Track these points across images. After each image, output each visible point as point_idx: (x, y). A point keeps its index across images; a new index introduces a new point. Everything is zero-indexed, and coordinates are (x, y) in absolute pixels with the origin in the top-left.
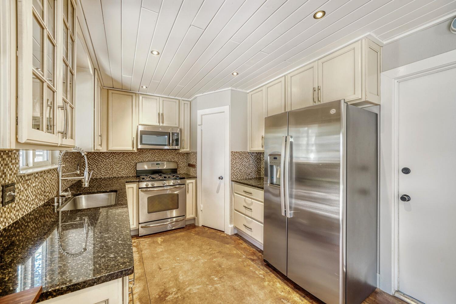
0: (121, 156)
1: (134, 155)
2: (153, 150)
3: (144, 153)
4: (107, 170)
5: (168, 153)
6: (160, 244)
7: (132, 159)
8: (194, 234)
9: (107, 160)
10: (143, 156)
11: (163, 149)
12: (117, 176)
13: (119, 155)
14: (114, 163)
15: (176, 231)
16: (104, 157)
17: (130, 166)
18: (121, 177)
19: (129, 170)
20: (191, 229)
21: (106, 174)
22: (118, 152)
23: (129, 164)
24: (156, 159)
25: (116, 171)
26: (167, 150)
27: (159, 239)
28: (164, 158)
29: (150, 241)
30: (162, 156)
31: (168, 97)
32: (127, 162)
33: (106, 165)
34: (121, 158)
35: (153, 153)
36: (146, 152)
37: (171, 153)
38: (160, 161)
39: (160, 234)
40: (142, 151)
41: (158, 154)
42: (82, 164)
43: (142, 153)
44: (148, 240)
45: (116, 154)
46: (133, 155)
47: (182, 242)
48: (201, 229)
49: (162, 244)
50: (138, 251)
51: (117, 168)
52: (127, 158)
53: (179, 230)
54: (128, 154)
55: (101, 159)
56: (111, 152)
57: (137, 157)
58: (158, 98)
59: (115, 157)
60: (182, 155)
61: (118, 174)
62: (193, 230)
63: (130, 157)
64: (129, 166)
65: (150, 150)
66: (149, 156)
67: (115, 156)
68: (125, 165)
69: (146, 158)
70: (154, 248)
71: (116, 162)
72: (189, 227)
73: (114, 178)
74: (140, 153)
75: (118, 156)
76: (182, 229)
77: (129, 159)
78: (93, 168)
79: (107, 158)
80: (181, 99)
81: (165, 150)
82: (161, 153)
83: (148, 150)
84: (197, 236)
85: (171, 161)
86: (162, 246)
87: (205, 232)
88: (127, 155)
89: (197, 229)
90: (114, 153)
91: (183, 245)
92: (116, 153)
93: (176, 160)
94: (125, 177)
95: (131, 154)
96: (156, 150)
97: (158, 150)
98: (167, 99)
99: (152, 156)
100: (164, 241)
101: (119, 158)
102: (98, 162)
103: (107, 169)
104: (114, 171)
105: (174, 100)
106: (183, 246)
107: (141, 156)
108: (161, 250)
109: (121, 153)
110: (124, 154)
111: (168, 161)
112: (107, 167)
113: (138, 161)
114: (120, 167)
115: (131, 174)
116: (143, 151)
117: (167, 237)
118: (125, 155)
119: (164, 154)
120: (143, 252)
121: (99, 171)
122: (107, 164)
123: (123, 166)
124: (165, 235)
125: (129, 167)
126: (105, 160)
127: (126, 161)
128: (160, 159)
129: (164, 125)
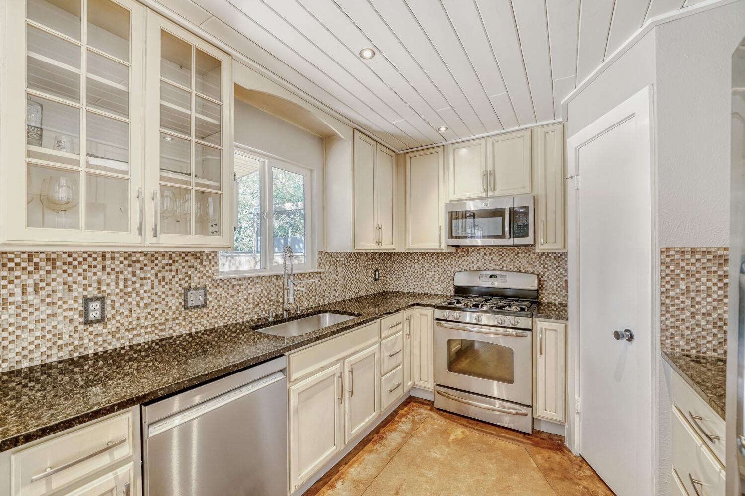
0: (434, 258)
1: (454, 258)
2: (487, 248)
3: (470, 253)
4: (416, 281)
5: (518, 253)
6: (449, 443)
7: (451, 264)
8: (535, 466)
9: (416, 265)
10: (468, 260)
11: (507, 246)
12: (429, 293)
13: (431, 258)
14: (424, 270)
15: (506, 433)
16: (412, 260)
17: (448, 277)
18: (435, 295)
19: (446, 284)
20: (543, 448)
21: (415, 287)
22: (430, 253)
23: (446, 274)
24: (492, 266)
25: (427, 283)
26: (516, 248)
27: (458, 432)
28: (510, 266)
29: (440, 426)
30: (505, 260)
31: (503, 131)
32: (443, 270)
33: (414, 272)
34: (434, 263)
35: (487, 253)
36: (473, 252)
37: (526, 253)
38: (501, 270)
39: (470, 423)
40: (466, 250)
41: (497, 255)
42: (389, 269)
43: (467, 253)
44: (439, 421)
45: (427, 255)
46: (452, 258)
47: (491, 466)
48: (567, 464)
49: (452, 445)
50: (406, 433)
51: (429, 279)
52: (443, 263)
53: (511, 435)
54: (445, 255)
55: (409, 262)
56: (421, 253)
57: (459, 261)
58: (483, 141)
59: (426, 261)
60: (555, 258)
61: (430, 289)
62: (547, 453)
63: (448, 261)
64: (446, 277)
65: (481, 249)
66: (480, 260)
67: (426, 258)
68: (440, 275)
69: (473, 263)
70: (433, 445)
71: (427, 269)
72: (543, 439)
73: (425, 294)
74: (463, 253)
75: (430, 260)
76: (521, 435)
77: (446, 264)
78: (400, 276)
79: (416, 261)
80: (535, 124)
81: (512, 247)
82: (503, 253)
83: (478, 248)
84: (538, 475)
85: (526, 272)
86: (447, 450)
87: (571, 479)
88: (443, 258)
89: (557, 457)
90: (424, 253)
91: (485, 474)
92: (427, 253)
93: (539, 269)
94: (440, 295)
95: (449, 255)
96: (492, 248)
97: (497, 248)
98: (503, 137)
99: (485, 260)
100: (462, 440)
101: (431, 263)
102: (405, 268)
103: (416, 279)
104: (424, 283)
105: (519, 134)
106: (482, 478)
107: (465, 260)
108: (438, 456)
109: (434, 253)
110: (438, 255)
111: (520, 272)
112: (416, 276)
113: (460, 269)
114: (433, 278)
115: (449, 291)
116: (468, 250)
117: (474, 435)
118: (440, 258)
119: (508, 255)
120: (411, 441)
121: (407, 281)
122: (416, 271)
123: (437, 276)
124: (477, 430)
125: (446, 279)
126: (413, 266)
127: (442, 267)
128: (501, 267)
129: (497, 193)
